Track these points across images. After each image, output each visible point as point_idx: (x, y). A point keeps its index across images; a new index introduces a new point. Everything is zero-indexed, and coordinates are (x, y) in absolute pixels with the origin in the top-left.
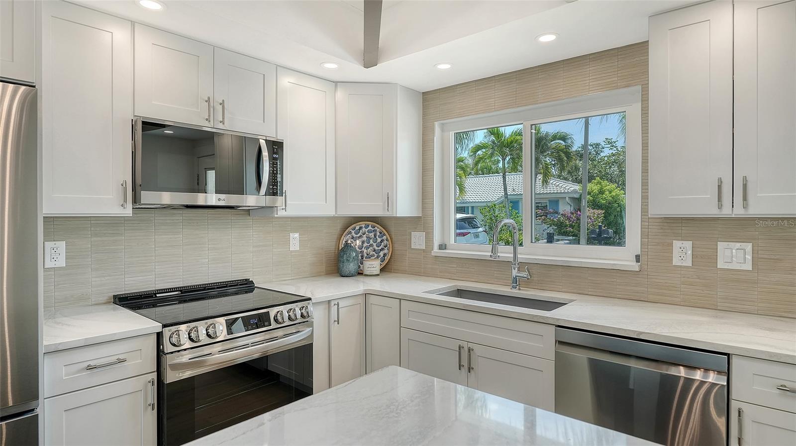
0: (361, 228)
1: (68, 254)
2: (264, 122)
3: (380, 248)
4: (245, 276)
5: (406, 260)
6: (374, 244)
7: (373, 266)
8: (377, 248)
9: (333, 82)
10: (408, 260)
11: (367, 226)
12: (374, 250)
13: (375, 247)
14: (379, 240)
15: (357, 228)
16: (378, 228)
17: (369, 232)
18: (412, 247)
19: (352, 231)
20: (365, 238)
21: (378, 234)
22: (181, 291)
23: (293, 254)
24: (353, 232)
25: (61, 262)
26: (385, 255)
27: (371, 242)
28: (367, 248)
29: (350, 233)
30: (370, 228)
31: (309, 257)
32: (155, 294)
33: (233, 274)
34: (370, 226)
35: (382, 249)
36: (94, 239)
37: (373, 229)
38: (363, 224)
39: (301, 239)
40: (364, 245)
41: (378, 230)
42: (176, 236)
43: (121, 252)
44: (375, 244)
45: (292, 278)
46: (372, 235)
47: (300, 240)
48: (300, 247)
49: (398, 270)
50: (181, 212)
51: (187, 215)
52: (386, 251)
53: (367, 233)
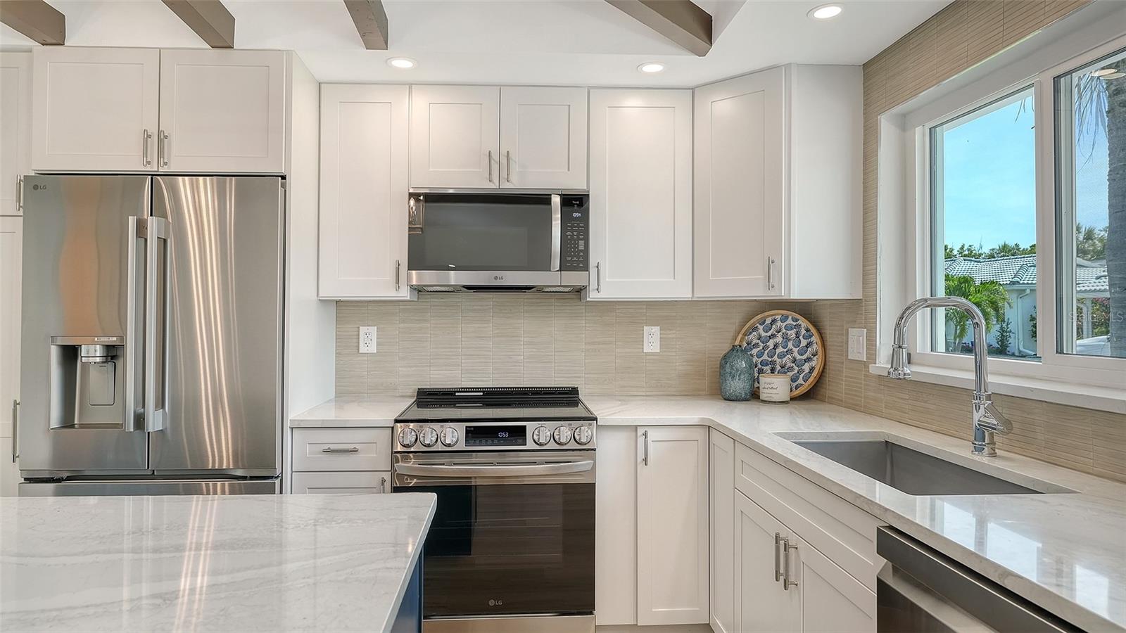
0: (774, 321)
1: (379, 340)
2: (569, 170)
3: (804, 357)
4: (573, 383)
5: (842, 380)
6: (794, 349)
7: (772, 385)
8: (798, 357)
9: (689, 89)
10: (846, 381)
11: (785, 318)
12: (794, 361)
13: (796, 354)
14: (804, 343)
15: (768, 321)
16: (803, 323)
17: (788, 328)
18: (849, 358)
19: (759, 326)
20: (779, 339)
21: (803, 331)
22: (483, 392)
23: (648, 357)
24: (761, 327)
25: (373, 349)
26: (812, 369)
27: (790, 345)
28: (781, 356)
29: (755, 329)
30: (789, 321)
31: (677, 364)
32: (455, 392)
33: (556, 379)
34: (790, 317)
35: (808, 360)
36: (402, 325)
37: (795, 324)
38: (778, 314)
39: (662, 336)
40: (778, 351)
41: (803, 325)
42: (486, 325)
43: (426, 341)
44: (796, 350)
45: (647, 393)
46: (792, 333)
47: (661, 338)
48: (660, 348)
49: (833, 398)
50: (491, 296)
51: (497, 300)
52: (813, 363)
53: (784, 331)
